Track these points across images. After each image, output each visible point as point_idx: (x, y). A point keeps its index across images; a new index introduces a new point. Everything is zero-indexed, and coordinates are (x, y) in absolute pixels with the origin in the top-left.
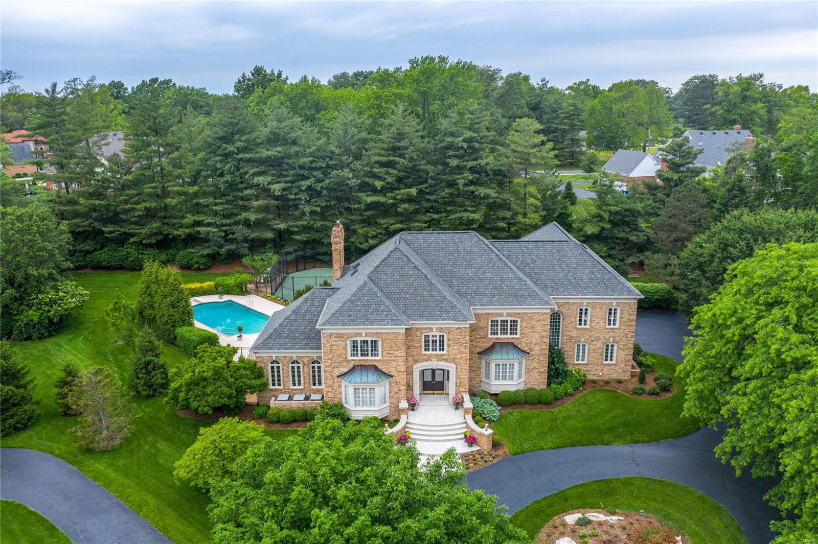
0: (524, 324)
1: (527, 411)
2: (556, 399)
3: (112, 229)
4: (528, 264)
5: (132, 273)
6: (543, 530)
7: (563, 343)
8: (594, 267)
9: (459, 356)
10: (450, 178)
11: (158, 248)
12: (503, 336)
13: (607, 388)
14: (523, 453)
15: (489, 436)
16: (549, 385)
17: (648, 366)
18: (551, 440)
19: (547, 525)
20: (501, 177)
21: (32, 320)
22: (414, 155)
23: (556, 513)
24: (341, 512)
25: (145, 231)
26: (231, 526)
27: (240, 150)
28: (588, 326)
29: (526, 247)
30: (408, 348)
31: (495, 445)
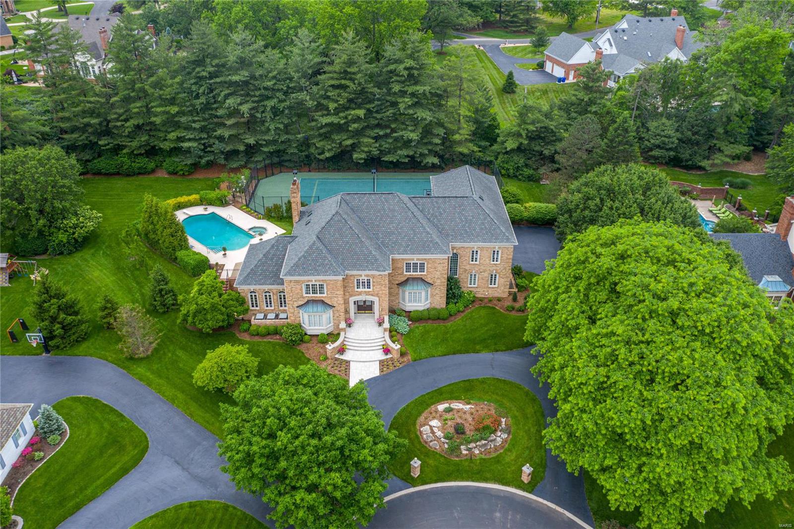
0: (429, 266)
1: (429, 325)
2: (451, 315)
3: (106, 142)
4: (436, 216)
5: (128, 179)
6: (423, 415)
7: (460, 275)
8: (485, 219)
9: (381, 292)
10: (393, 99)
11: (147, 157)
12: (414, 273)
13: (490, 305)
14: (421, 359)
15: (397, 350)
16: (447, 303)
17: (523, 287)
18: (441, 349)
19: (426, 411)
20: (438, 99)
21: (62, 241)
22: (362, 81)
23: (433, 403)
24: (293, 432)
25: (135, 144)
26: (235, 435)
27: (212, 76)
28: (478, 263)
29: (437, 202)
30: (345, 287)
31: (402, 354)
